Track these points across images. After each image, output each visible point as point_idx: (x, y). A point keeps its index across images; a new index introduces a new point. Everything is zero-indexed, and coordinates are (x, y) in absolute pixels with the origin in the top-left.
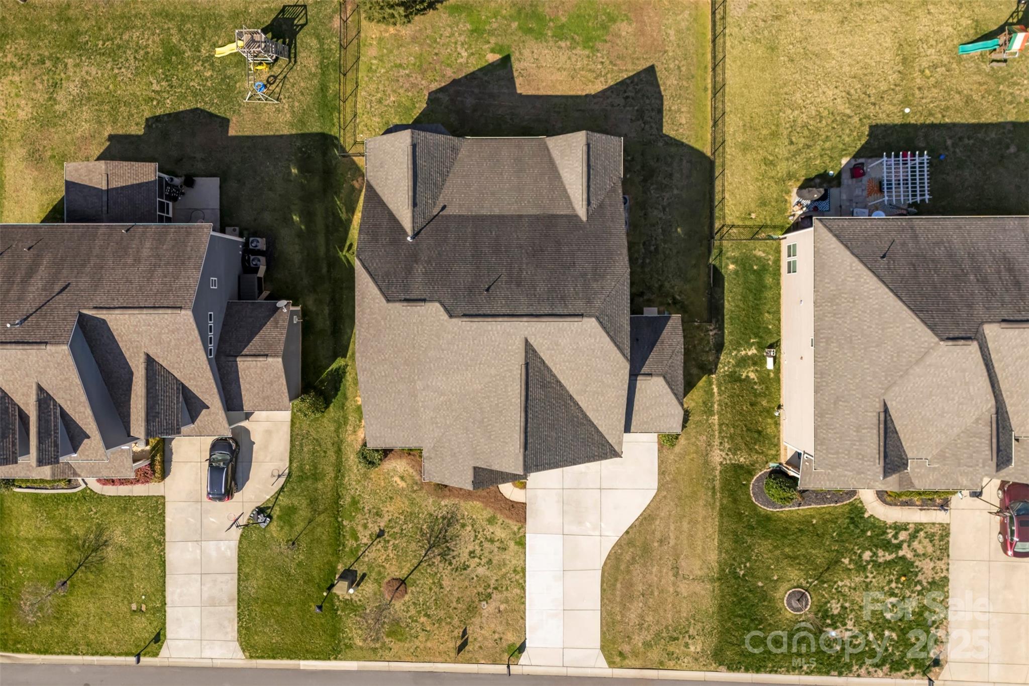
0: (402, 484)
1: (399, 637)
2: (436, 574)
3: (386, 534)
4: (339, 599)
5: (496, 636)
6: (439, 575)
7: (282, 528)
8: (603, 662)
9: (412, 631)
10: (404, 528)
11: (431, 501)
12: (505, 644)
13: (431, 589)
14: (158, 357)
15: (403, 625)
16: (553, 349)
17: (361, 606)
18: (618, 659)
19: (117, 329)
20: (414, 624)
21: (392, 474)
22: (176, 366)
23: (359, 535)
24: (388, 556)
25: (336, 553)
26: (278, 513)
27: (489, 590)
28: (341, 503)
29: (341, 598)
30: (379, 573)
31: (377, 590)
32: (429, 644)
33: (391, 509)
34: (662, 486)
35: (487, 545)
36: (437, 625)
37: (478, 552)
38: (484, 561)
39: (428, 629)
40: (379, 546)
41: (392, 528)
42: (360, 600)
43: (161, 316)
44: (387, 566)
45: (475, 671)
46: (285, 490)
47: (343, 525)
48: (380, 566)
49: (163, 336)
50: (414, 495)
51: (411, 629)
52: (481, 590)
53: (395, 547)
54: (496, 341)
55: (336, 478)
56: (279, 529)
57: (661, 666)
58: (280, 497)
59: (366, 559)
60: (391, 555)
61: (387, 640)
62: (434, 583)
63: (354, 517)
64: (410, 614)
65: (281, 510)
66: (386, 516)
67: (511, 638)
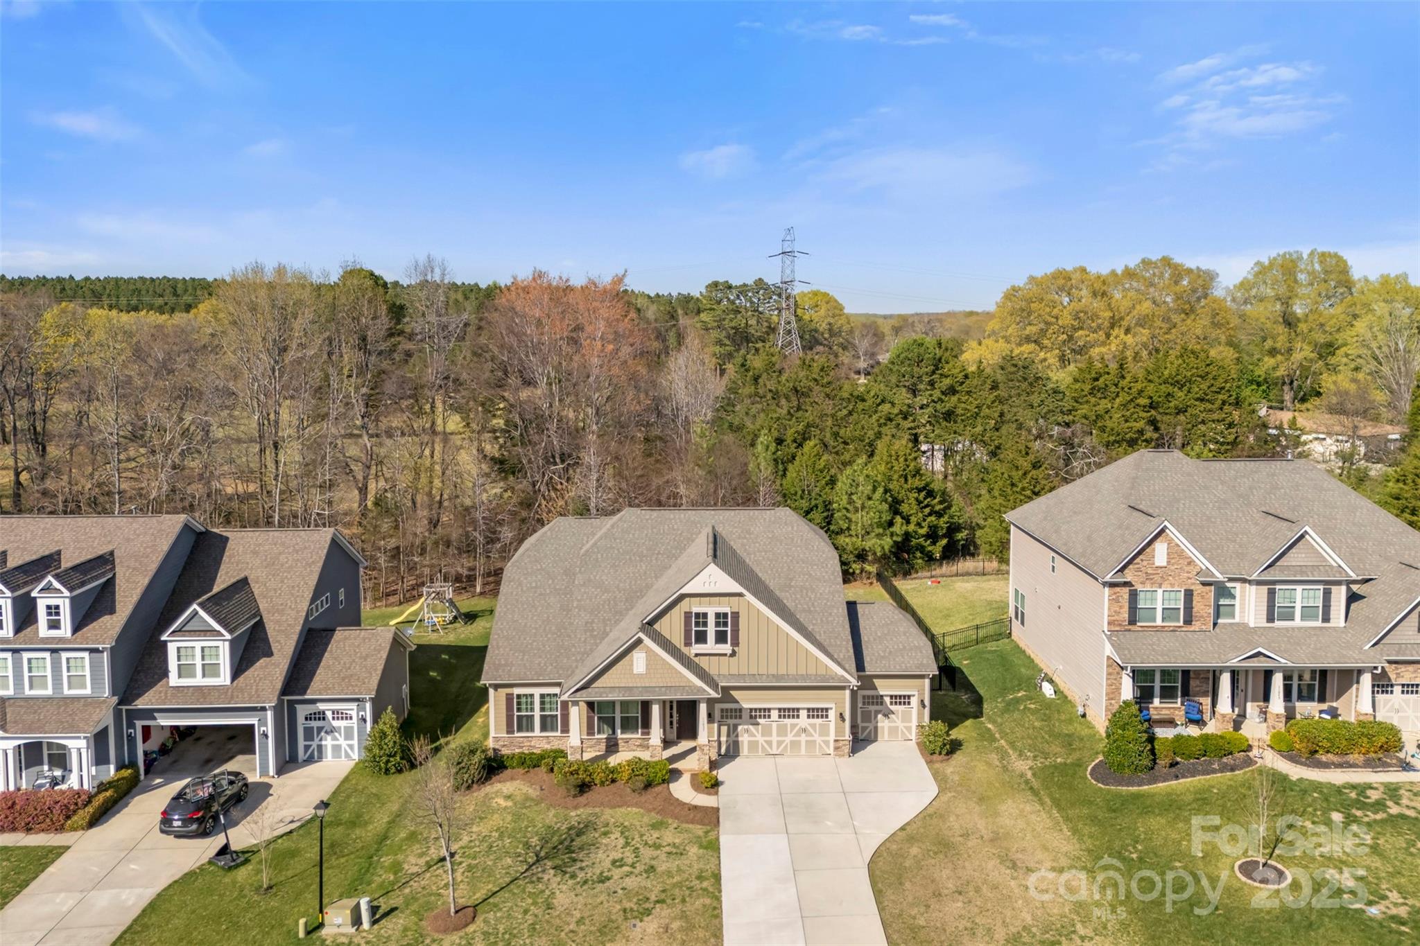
0: (506, 804)
2: (542, 892)
6: (547, 893)
10: (496, 844)
11: (552, 812)
13: (526, 912)
16: (745, 538)
21: (492, 796)
23: (404, 866)
27: (647, 905)
28: (388, 842)
30: (425, 904)
31: (410, 925)
33: (478, 829)
34: (945, 789)
35: (647, 851)
37: (629, 860)
38: (640, 869)
41: (472, 847)
47: (378, 862)
48: (430, 895)
49: (282, 557)
50: (524, 810)
52: (630, 905)
53: (471, 868)
54: (678, 530)
56: (254, 873)
59: (407, 890)
62: (535, 903)
63: (404, 850)
65: (269, 854)
66: (467, 837)
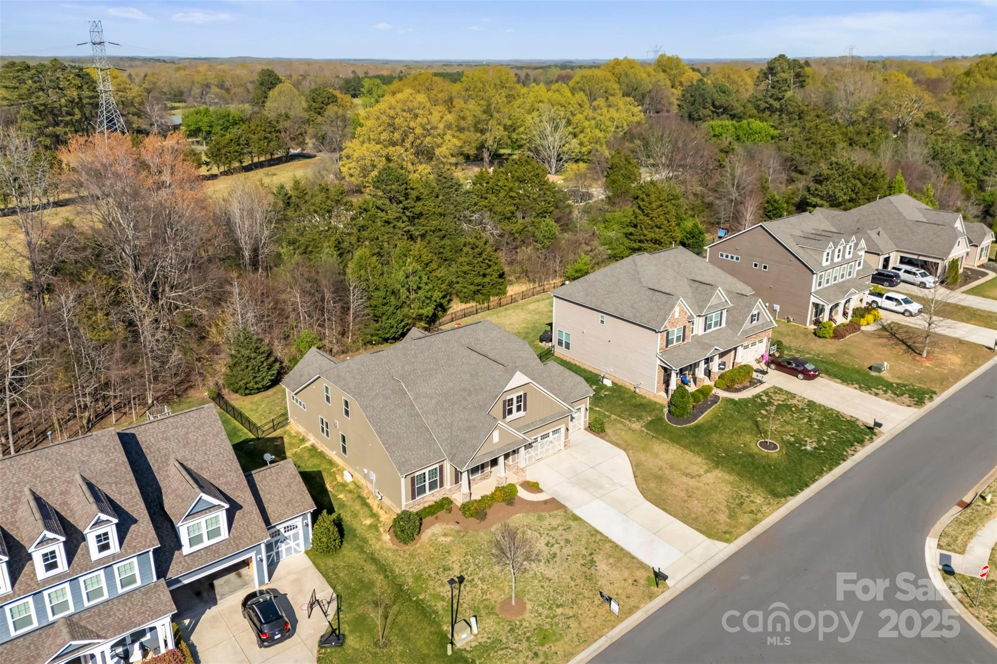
0: (449, 539)
1: (554, 638)
2: (535, 574)
3: (466, 577)
4: (467, 651)
5: (630, 581)
6: (539, 574)
7: (361, 638)
8: (721, 545)
9: (560, 625)
10: (477, 562)
11: (482, 533)
12: (642, 582)
13: (542, 587)
14: (187, 460)
15: (547, 627)
17: (493, 642)
18: (728, 536)
19: (146, 441)
20: (556, 620)
21: (434, 538)
22: (205, 465)
23: (442, 594)
24: (482, 589)
25: (432, 622)
26: (347, 629)
27: (589, 558)
28: (406, 587)
29: (468, 649)
30: (486, 607)
31: (496, 620)
32: (585, 626)
33: (455, 558)
34: (625, 450)
35: (552, 533)
36: (575, 607)
37: (552, 541)
38: (562, 543)
39: (571, 614)
40: (468, 589)
41: (467, 569)
42: (489, 638)
43: (187, 415)
44: (489, 596)
45: (645, 617)
46: (343, 608)
47: (421, 600)
48: (482, 602)
49: (190, 436)
50: (465, 539)
51: (557, 624)
52: (582, 562)
53: (482, 580)
54: (442, 348)
55: (386, 577)
56: (358, 639)
57: (756, 521)
58: (341, 616)
59: (465, 606)
60: (485, 587)
61: (545, 648)
62: (540, 581)
63: (426, 587)
64: (544, 617)
65: (349, 626)
66: (454, 565)
67: (642, 576)
